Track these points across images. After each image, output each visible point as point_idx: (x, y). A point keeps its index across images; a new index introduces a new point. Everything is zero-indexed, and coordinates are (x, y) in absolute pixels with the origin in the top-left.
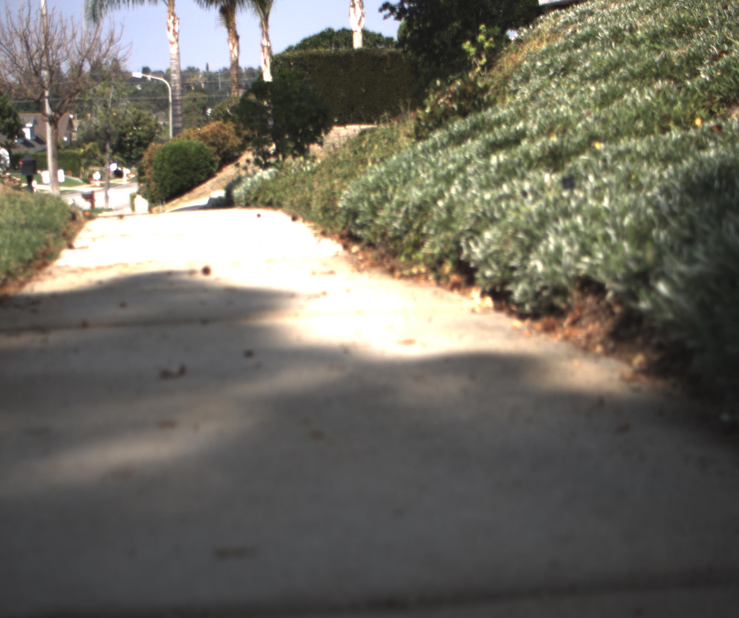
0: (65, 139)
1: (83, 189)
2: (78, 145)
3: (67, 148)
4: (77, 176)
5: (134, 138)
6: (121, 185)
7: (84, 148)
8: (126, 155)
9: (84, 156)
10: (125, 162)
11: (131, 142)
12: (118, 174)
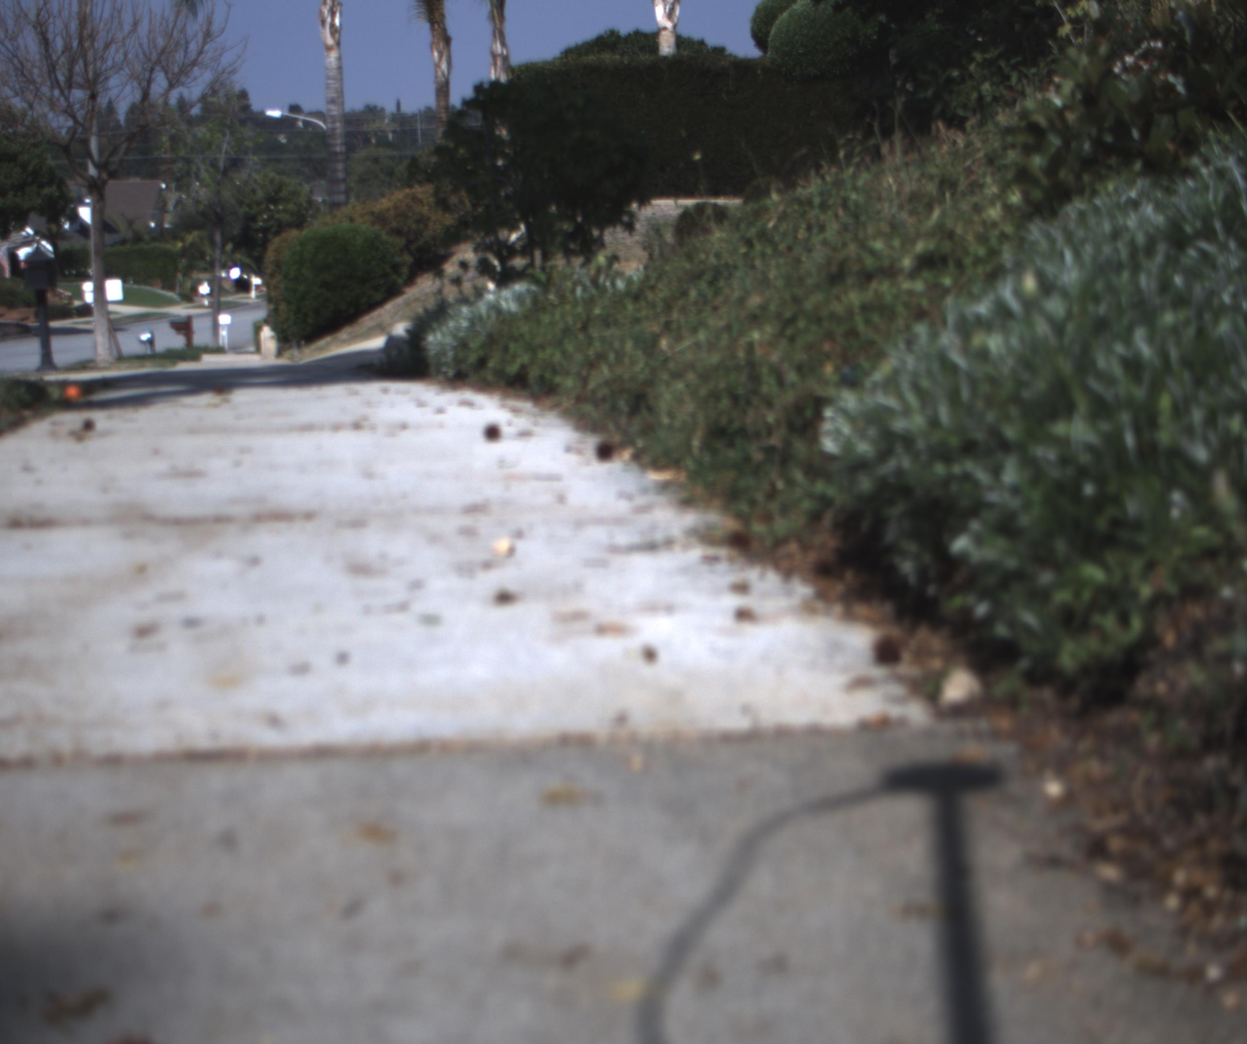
0: (153, 225)
1: (180, 311)
2: (174, 234)
3: (154, 239)
4: (171, 288)
5: (271, 224)
6: (247, 304)
7: (182, 240)
8: (256, 254)
9: (184, 252)
10: (254, 266)
11: (265, 230)
12: (242, 285)
